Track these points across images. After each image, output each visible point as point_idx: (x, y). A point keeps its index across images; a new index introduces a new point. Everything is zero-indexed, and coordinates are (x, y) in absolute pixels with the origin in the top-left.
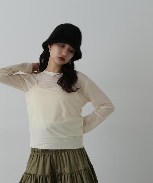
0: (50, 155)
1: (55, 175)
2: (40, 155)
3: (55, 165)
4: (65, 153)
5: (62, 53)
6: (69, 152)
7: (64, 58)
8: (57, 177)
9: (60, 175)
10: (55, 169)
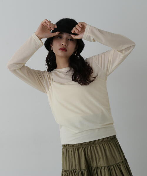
0: (84, 148)
1: (90, 169)
2: (74, 149)
3: (90, 159)
4: (100, 145)
5: (62, 44)
6: (104, 144)
7: (65, 49)
8: (93, 171)
9: (96, 169)
10: (90, 163)
